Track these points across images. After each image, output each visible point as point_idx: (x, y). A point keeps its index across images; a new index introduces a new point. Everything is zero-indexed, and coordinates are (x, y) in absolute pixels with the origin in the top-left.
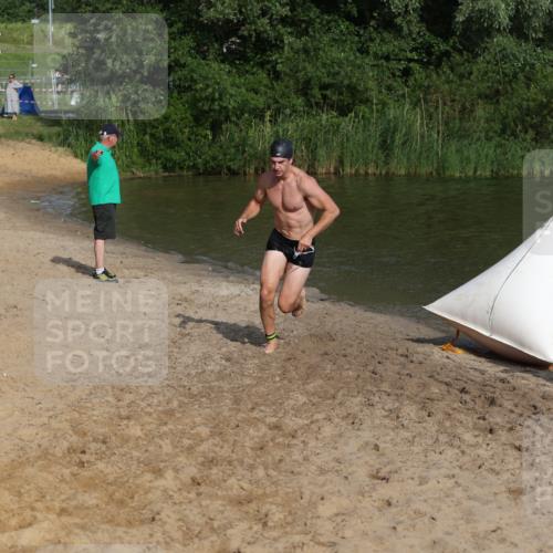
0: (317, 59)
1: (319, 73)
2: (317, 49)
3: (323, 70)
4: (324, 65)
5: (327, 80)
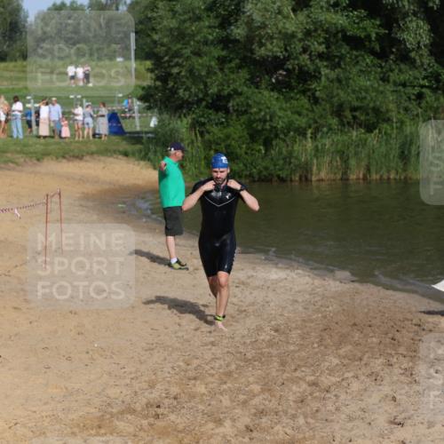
0: (348, 87)
2: (348, 79)
3: (354, 96)
4: (354, 91)
5: (356, 104)
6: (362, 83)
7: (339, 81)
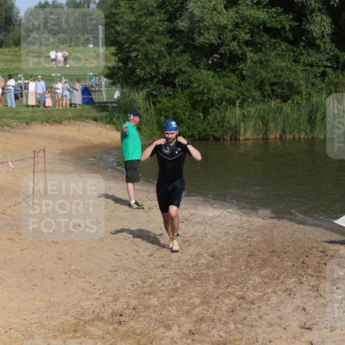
0: (268, 67)
1: (269, 76)
2: (267, 61)
4: (272, 71)
5: (274, 80)
6: (278, 64)
7: (261, 62)
